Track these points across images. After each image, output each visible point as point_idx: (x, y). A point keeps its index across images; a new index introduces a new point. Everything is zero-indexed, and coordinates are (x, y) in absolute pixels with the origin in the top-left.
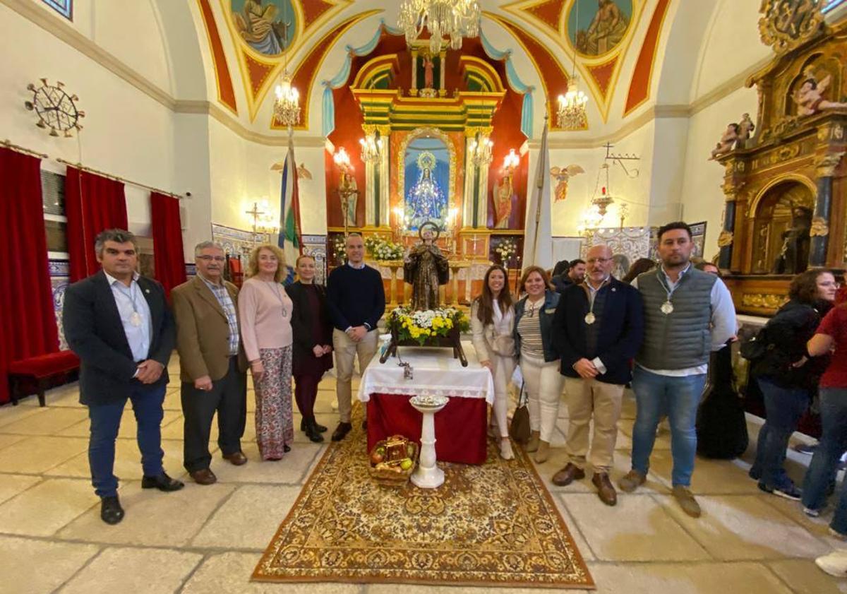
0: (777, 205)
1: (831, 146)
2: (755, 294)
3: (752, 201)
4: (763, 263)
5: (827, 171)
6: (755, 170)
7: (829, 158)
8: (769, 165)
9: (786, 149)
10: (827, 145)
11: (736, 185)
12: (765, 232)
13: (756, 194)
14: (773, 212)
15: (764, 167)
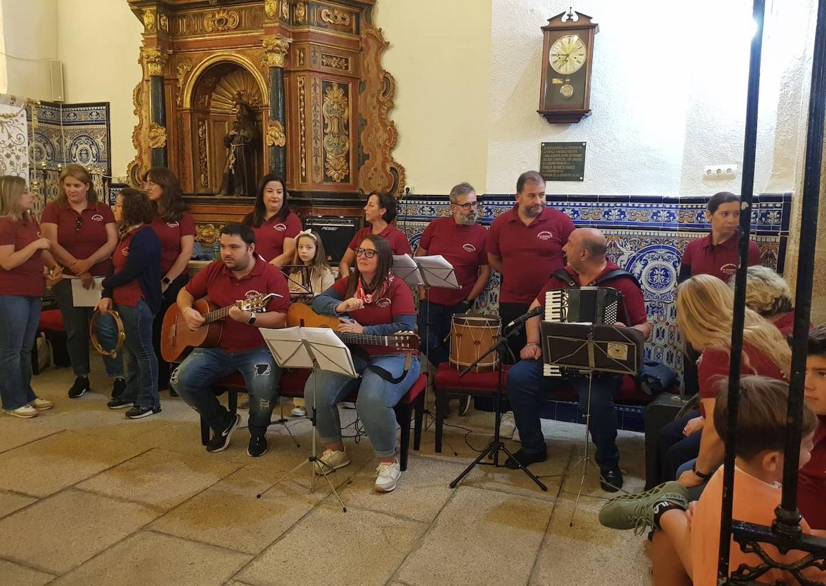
0: (214, 96)
1: (280, 27)
2: (205, 224)
3: (185, 84)
4: (206, 177)
5: (277, 60)
6: (182, 35)
7: (279, 42)
8: (203, 32)
9: (222, 15)
10: (277, 24)
11: (162, 51)
12: (204, 132)
13: (188, 73)
14: (209, 103)
15: (195, 33)
